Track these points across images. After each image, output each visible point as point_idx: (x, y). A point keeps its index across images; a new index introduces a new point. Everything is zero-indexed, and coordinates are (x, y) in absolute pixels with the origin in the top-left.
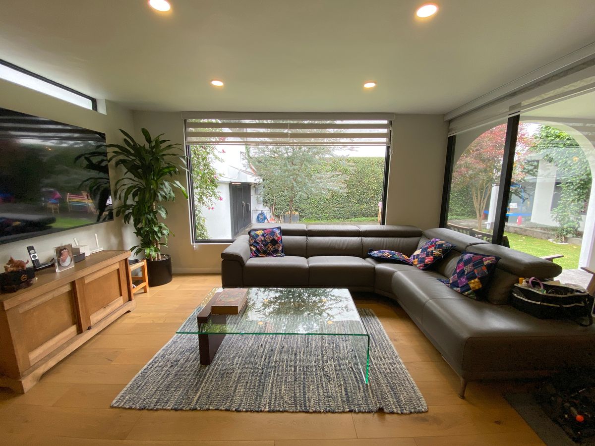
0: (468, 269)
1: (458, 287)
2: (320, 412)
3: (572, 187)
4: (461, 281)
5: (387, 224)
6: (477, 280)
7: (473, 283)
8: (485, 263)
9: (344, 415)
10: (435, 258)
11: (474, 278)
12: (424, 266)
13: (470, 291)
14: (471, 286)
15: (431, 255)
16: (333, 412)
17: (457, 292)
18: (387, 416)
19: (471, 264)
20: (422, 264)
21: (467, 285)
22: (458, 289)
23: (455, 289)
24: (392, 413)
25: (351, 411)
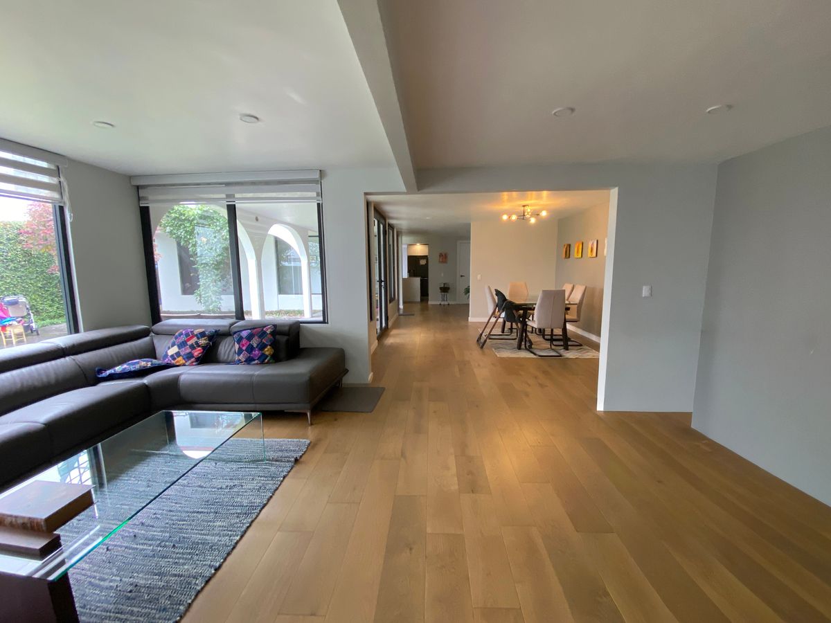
0: (255, 342)
1: (255, 360)
2: (271, 497)
3: (207, 268)
4: (255, 355)
5: (85, 331)
6: (269, 347)
7: (267, 351)
8: (268, 332)
9: (283, 483)
10: (204, 348)
11: (265, 346)
12: (197, 361)
13: (268, 358)
14: (267, 353)
15: (199, 346)
16: (277, 489)
17: (257, 364)
18: (302, 460)
19: (256, 337)
20: (193, 359)
21: (263, 354)
22: (256, 362)
23: (254, 362)
24: (301, 457)
25: (284, 477)
